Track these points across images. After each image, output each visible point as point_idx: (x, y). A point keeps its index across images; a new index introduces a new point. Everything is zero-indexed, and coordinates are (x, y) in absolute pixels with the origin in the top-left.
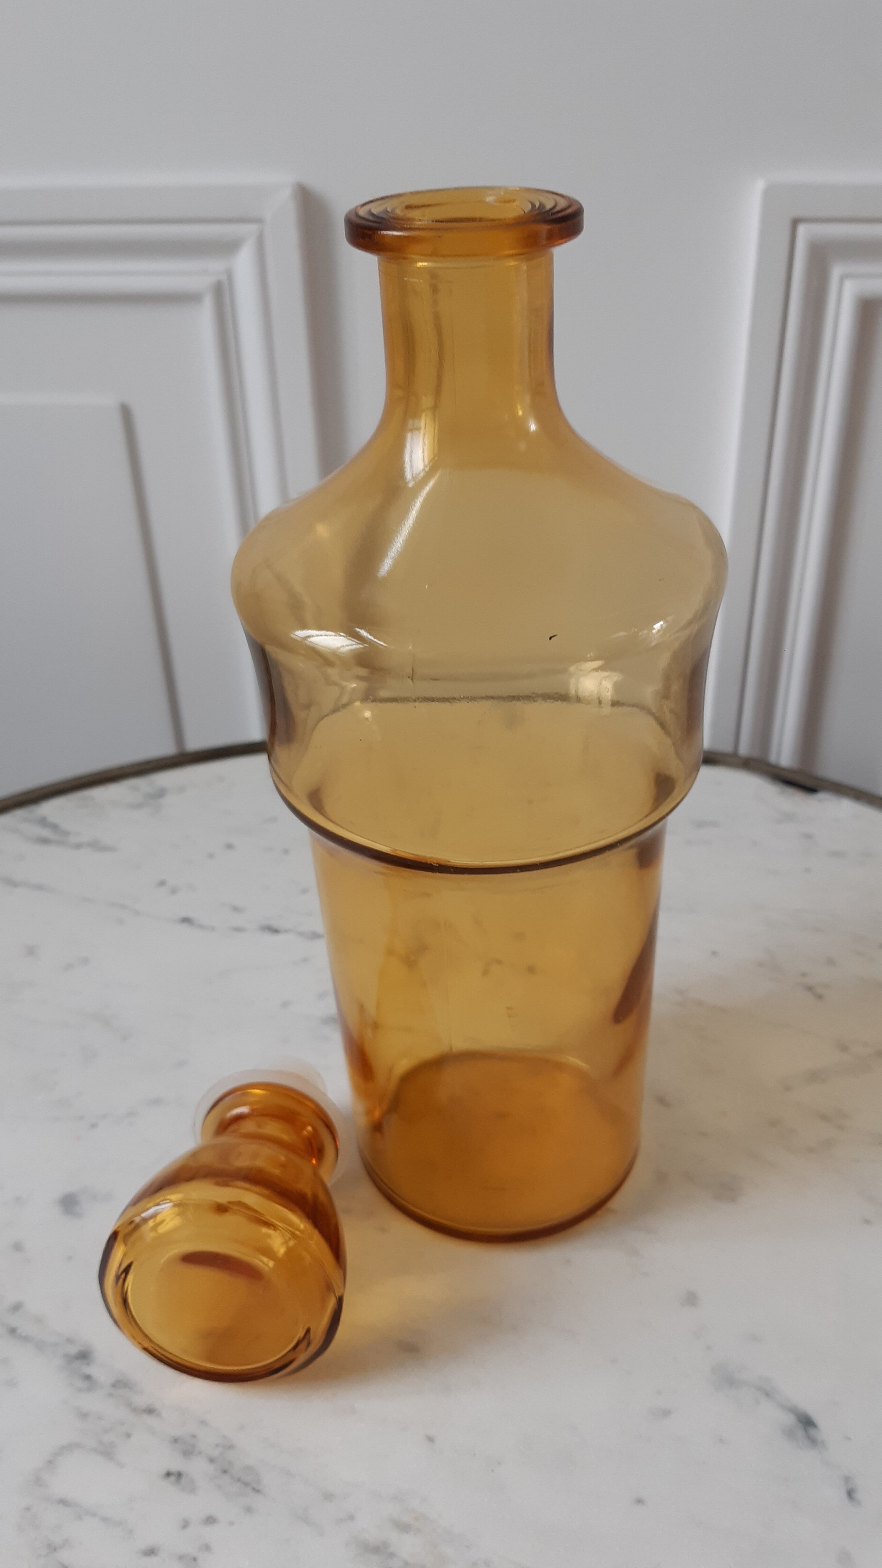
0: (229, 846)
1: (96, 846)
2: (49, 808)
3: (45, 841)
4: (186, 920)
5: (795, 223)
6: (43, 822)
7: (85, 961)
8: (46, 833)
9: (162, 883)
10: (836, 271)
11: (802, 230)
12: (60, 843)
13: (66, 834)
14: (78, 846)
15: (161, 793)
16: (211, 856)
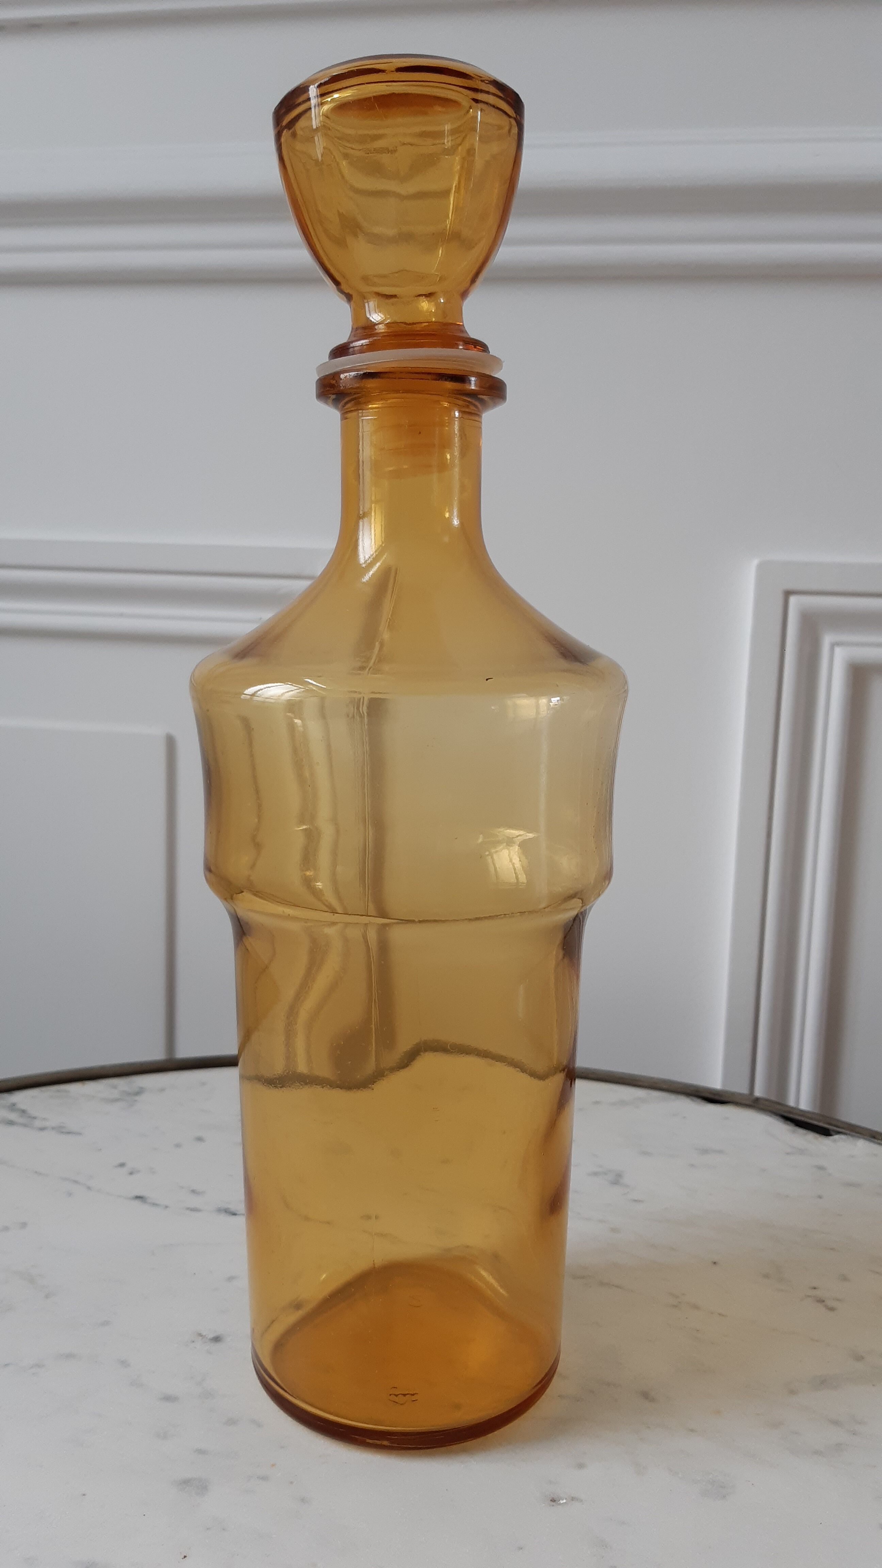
0: (200, 1139)
1: (61, 1130)
2: (21, 1098)
3: (11, 1123)
4: (138, 1198)
5: (788, 594)
6: (13, 1107)
7: (24, 1225)
8: (13, 1116)
9: (122, 1165)
10: (827, 640)
11: (793, 600)
12: (25, 1125)
13: (35, 1118)
14: (42, 1129)
15: (140, 1092)
16: (178, 1146)
